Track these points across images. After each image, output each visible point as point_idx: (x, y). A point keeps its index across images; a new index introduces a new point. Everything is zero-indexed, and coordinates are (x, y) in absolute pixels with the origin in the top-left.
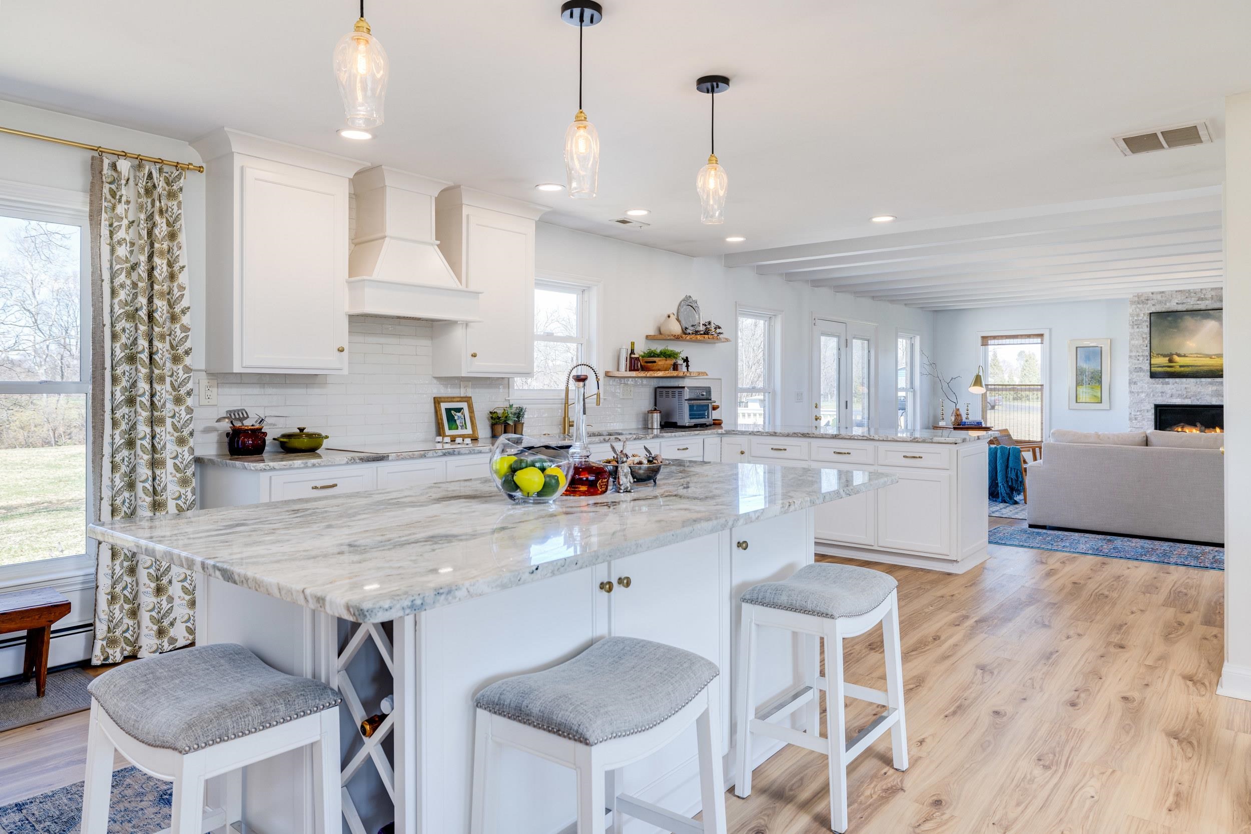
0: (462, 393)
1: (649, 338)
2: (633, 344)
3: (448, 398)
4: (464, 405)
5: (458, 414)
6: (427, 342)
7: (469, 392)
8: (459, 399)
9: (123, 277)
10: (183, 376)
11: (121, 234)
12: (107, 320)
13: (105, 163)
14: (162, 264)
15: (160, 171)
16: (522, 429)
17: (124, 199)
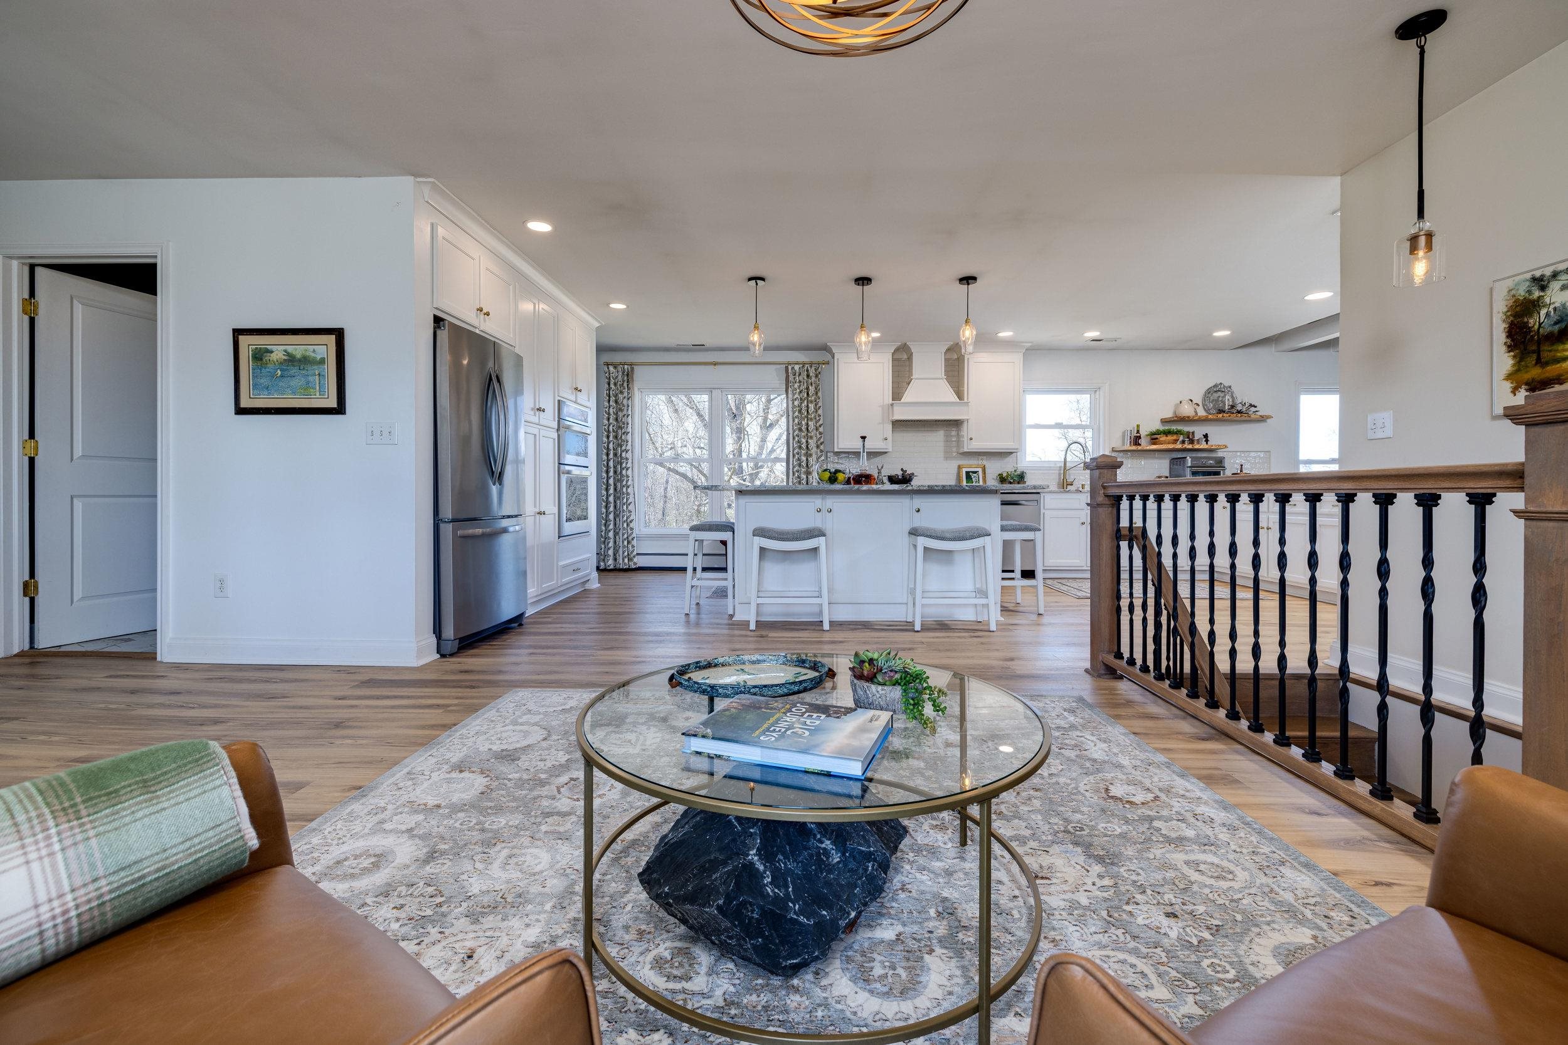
0: (979, 461)
1: (1162, 420)
2: (1138, 426)
3: (968, 465)
4: (980, 470)
5: (974, 475)
6: (953, 432)
8: (975, 466)
9: (797, 414)
10: (819, 454)
11: (796, 396)
12: (791, 432)
13: (790, 367)
14: (812, 406)
15: (811, 367)
16: (1024, 482)
17: (797, 381)
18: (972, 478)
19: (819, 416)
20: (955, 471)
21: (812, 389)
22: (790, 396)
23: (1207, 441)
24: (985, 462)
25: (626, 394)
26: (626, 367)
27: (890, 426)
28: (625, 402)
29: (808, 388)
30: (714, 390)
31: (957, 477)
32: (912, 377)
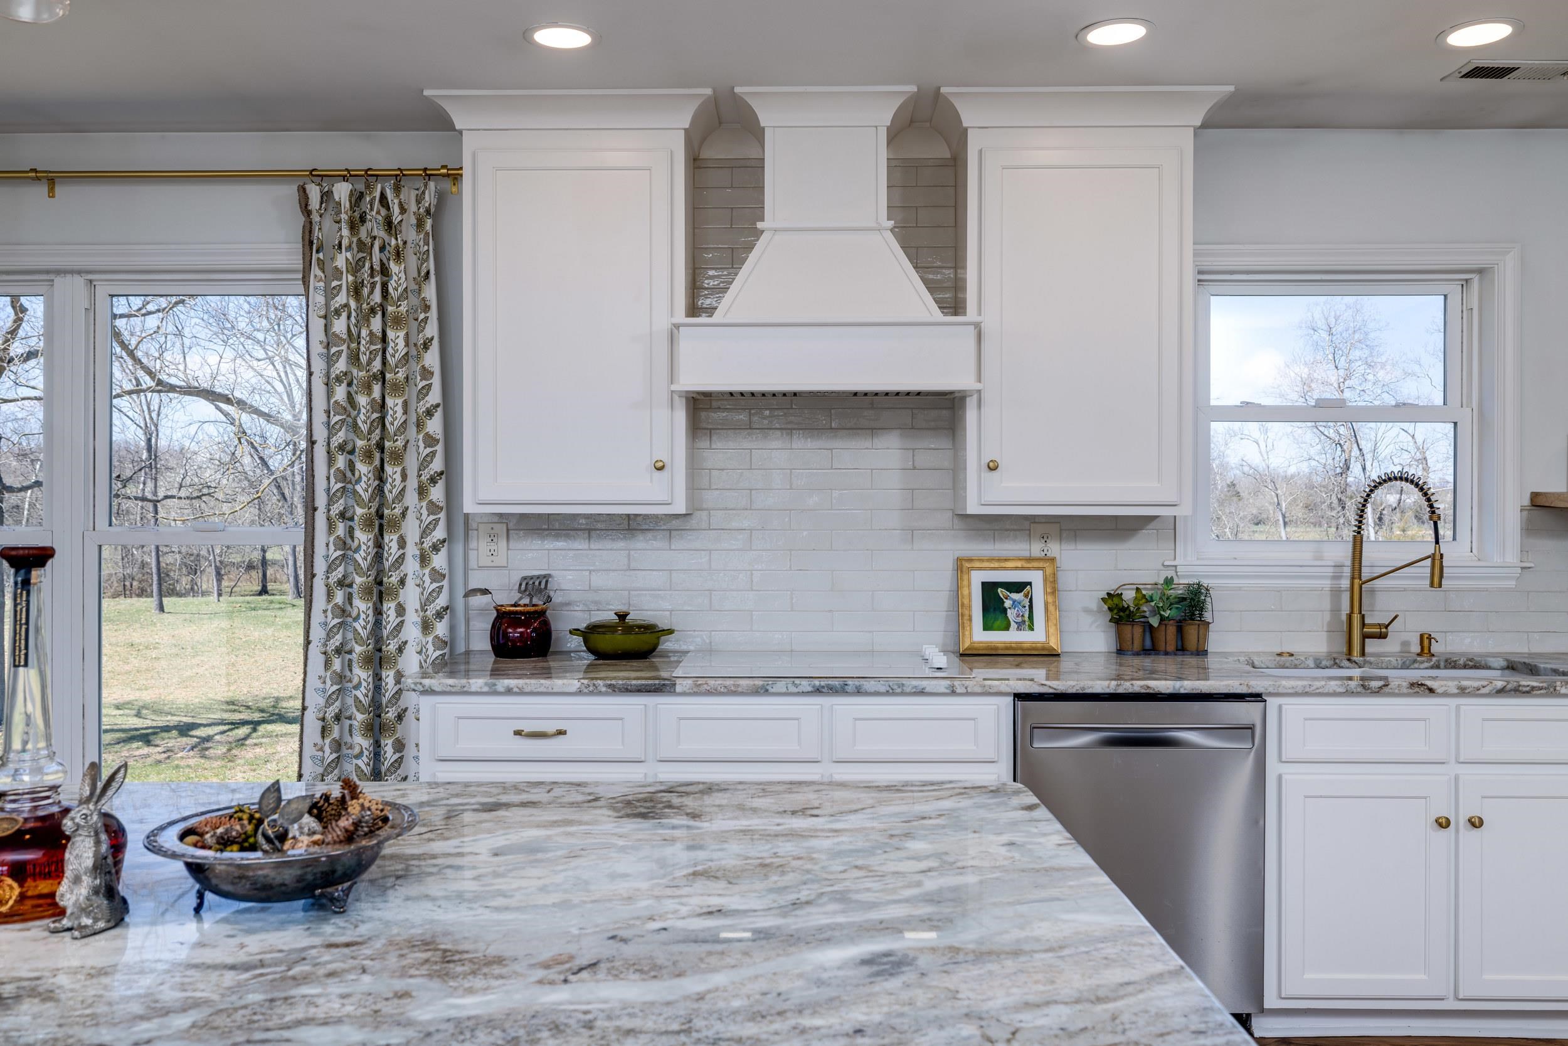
4: (1036, 578)
5: (1014, 595)
6: (939, 439)
7: (1049, 546)
8: (1019, 564)
9: (341, 365)
10: (427, 519)
11: (341, 299)
12: (320, 434)
13: (314, 192)
14: (397, 337)
15: (397, 189)
16: (1203, 638)
17: (345, 242)
18: (1005, 611)
19: (426, 373)
20: (944, 580)
21: (400, 274)
22: (318, 299)
24: (1054, 549)
27: (681, 416)
29: (384, 271)
30: (58, 280)
31: (942, 602)
32: (760, 225)
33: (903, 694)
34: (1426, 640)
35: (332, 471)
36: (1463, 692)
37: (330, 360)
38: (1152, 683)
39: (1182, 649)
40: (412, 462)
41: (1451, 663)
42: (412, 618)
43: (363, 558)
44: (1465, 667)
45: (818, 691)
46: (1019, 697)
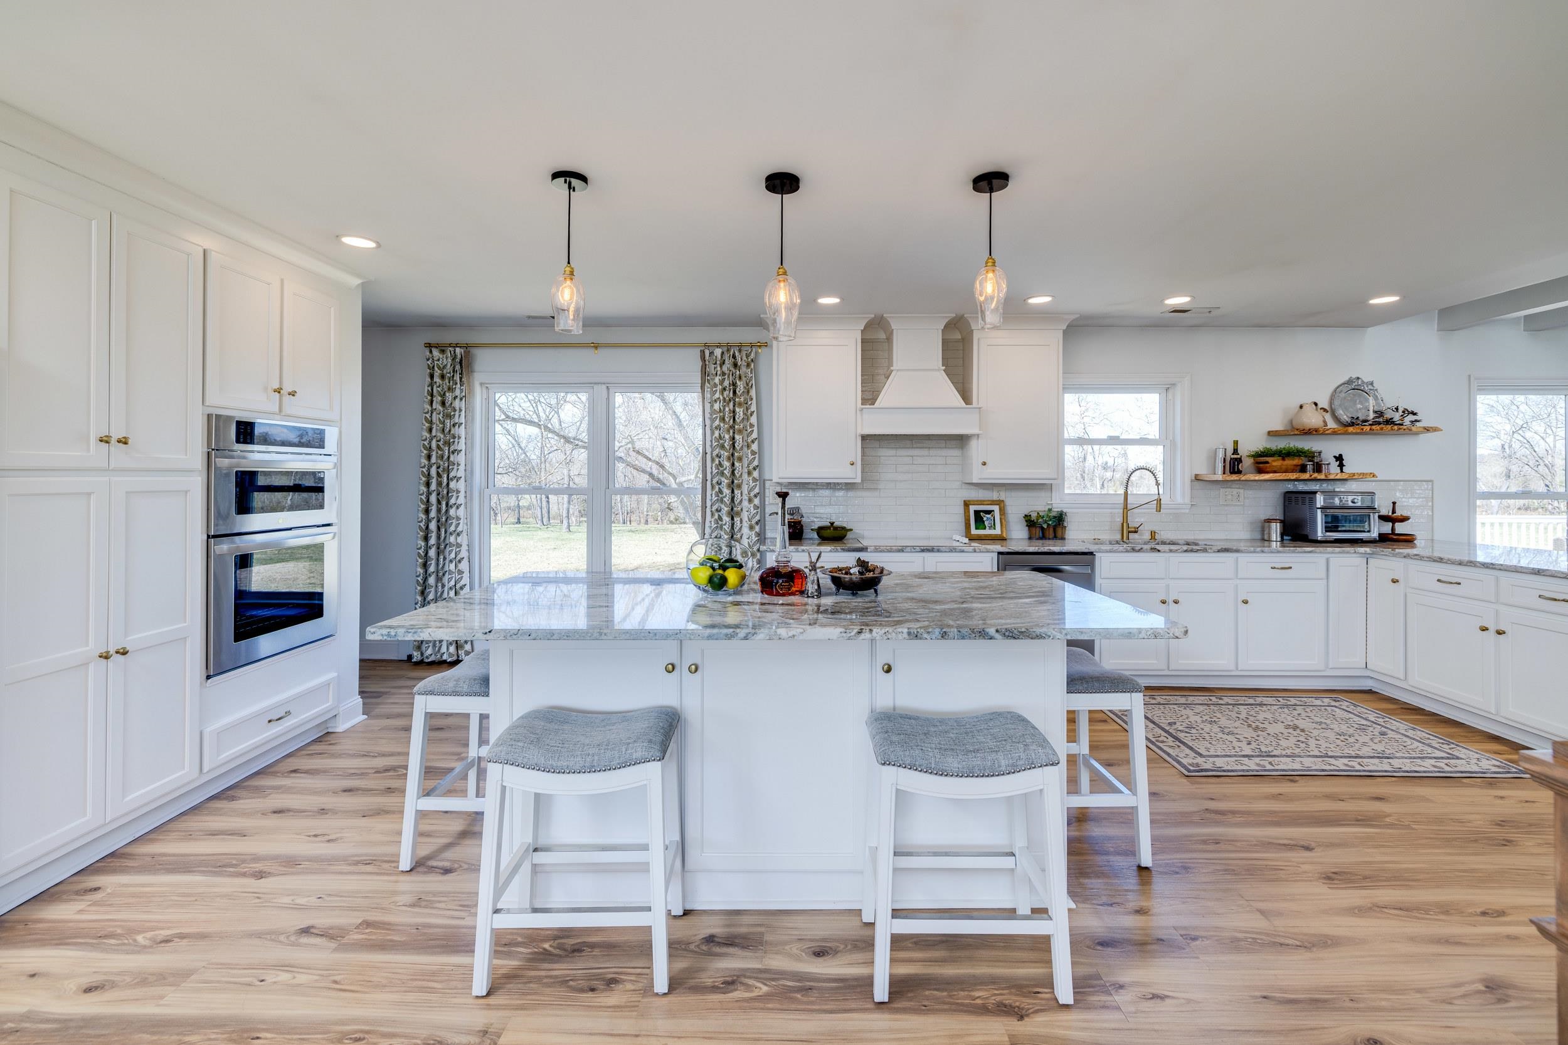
0: (995, 496)
1: (1271, 434)
2: (1236, 443)
3: (977, 501)
4: (996, 508)
5: (987, 516)
6: (956, 452)
7: (1003, 495)
8: (989, 503)
9: (717, 423)
10: (751, 485)
11: (717, 395)
12: (709, 450)
13: (707, 353)
14: (740, 411)
15: (740, 351)
16: (1063, 533)
17: (719, 373)
18: (984, 522)
19: (752, 426)
20: (961, 510)
21: (741, 385)
22: (708, 395)
23: (1341, 466)
24: (1004, 498)
25: (457, 392)
26: (458, 350)
27: (859, 444)
28: (457, 404)
29: (734, 384)
30: (596, 387)
31: (961, 519)
32: (892, 368)
33: (956, 552)
34: (1153, 534)
35: (714, 465)
36: (1171, 551)
37: (713, 420)
38: (1051, 548)
39: (1055, 537)
40: (745, 462)
41: (1164, 543)
42: (746, 525)
43: (727, 500)
44: (1169, 544)
45: (923, 551)
46: (1000, 553)
